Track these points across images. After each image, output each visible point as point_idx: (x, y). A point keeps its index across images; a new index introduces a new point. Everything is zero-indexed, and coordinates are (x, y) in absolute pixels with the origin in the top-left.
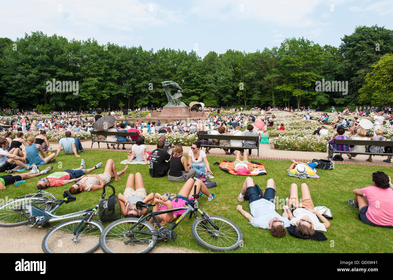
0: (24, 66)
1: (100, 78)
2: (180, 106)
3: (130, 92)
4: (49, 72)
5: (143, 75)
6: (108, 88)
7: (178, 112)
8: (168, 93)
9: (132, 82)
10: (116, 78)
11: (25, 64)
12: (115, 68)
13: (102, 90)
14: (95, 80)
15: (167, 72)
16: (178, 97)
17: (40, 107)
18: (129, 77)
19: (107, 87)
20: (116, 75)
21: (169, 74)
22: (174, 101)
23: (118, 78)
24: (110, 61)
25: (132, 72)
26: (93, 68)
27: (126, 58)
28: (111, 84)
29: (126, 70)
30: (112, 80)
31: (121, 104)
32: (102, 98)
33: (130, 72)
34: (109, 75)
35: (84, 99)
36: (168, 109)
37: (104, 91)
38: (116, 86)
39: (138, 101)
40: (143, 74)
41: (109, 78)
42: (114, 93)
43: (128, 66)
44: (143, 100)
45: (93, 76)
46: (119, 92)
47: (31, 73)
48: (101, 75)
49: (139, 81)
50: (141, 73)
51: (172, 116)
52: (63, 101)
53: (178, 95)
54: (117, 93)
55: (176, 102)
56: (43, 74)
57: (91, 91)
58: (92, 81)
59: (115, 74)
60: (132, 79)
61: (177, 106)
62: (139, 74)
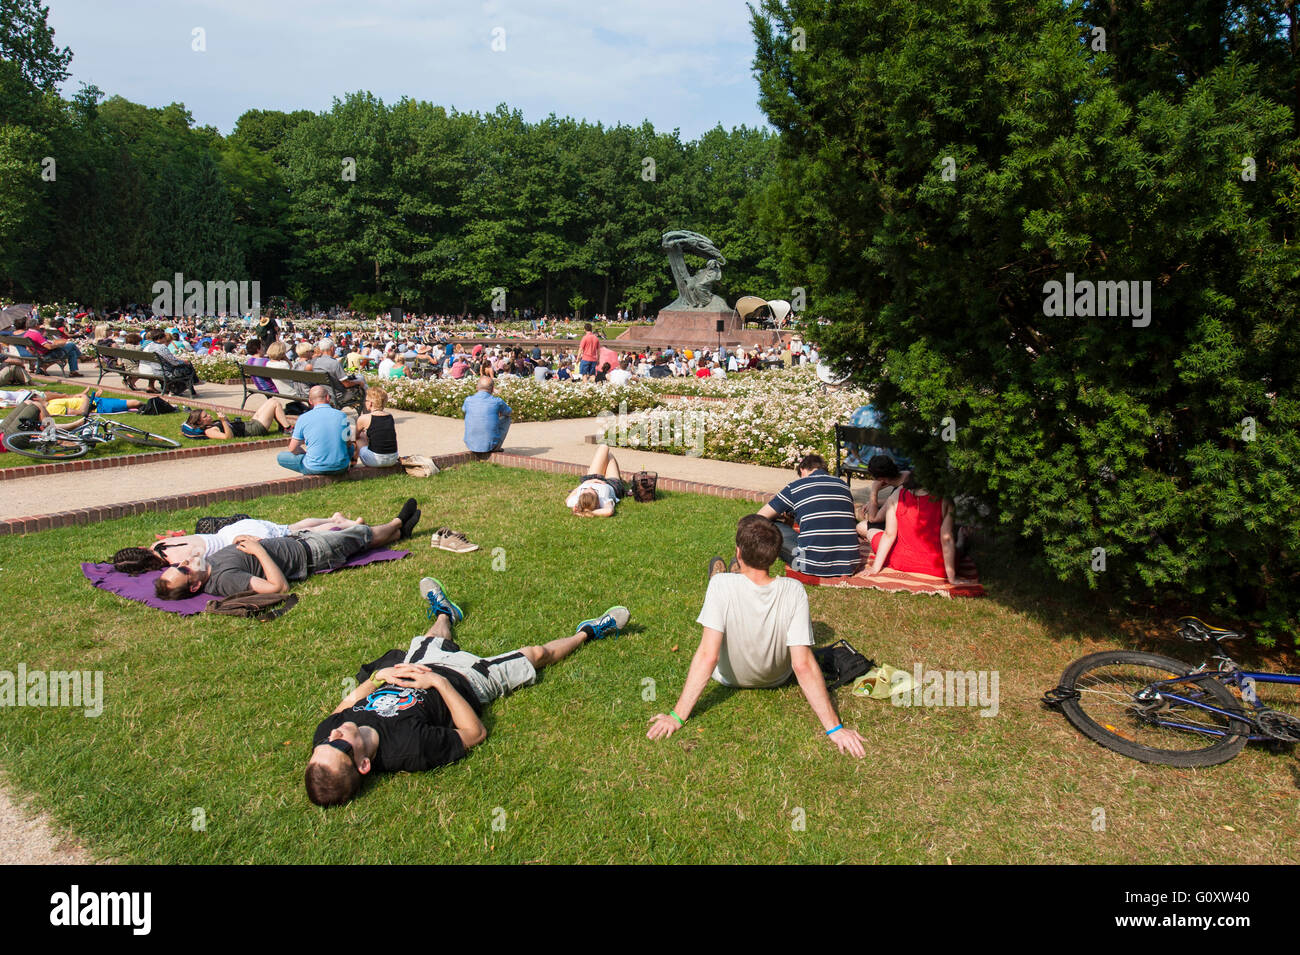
0: (319, 189)
1: (514, 222)
2: (708, 309)
3: (601, 264)
4: (377, 203)
5: (642, 212)
6: (537, 251)
7: (698, 326)
8: (679, 267)
9: (606, 235)
10: (560, 222)
11: (320, 182)
12: (560, 191)
13: (519, 257)
14: (498, 227)
15: (720, 202)
16: (704, 281)
17: (361, 299)
18: (598, 220)
19: (536, 246)
20: (562, 214)
21: (724, 209)
22: (692, 293)
23: (565, 222)
24: (547, 171)
25: (611, 203)
26: (494, 193)
27: (596, 162)
28: (545, 238)
29: (593, 198)
30: (551, 228)
31: (578, 301)
32: (519, 278)
33: (605, 204)
34: (543, 212)
35: (464, 282)
36: (671, 318)
37: (523, 260)
38: (561, 245)
39: (629, 290)
40: (644, 208)
41: (541, 220)
42: (552, 266)
43: (600, 184)
44: (642, 288)
45: (496, 217)
46: (570, 263)
47: (334, 208)
48: (519, 214)
49: (630, 229)
50: (639, 206)
51: (680, 338)
52: (415, 286)
53: (707, 277)
54: (563, 265)
55: (698, 299)
56: (362, 209)
57: (487, 258)
58: (489, 229)
59: (559, 209)
60: (609, 226)
61: (700, 309)
62: (632, 209)
